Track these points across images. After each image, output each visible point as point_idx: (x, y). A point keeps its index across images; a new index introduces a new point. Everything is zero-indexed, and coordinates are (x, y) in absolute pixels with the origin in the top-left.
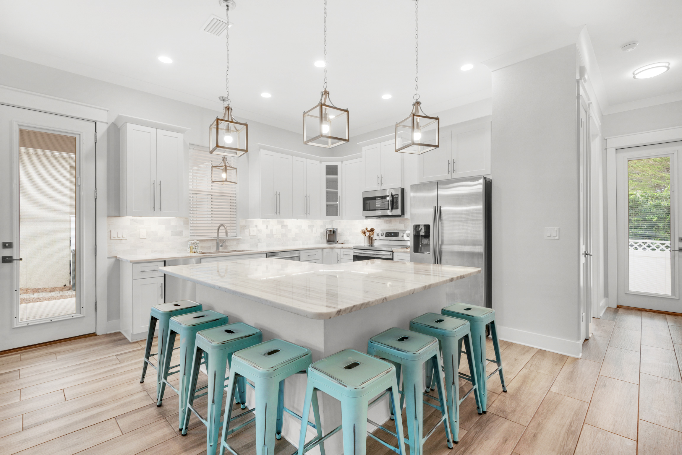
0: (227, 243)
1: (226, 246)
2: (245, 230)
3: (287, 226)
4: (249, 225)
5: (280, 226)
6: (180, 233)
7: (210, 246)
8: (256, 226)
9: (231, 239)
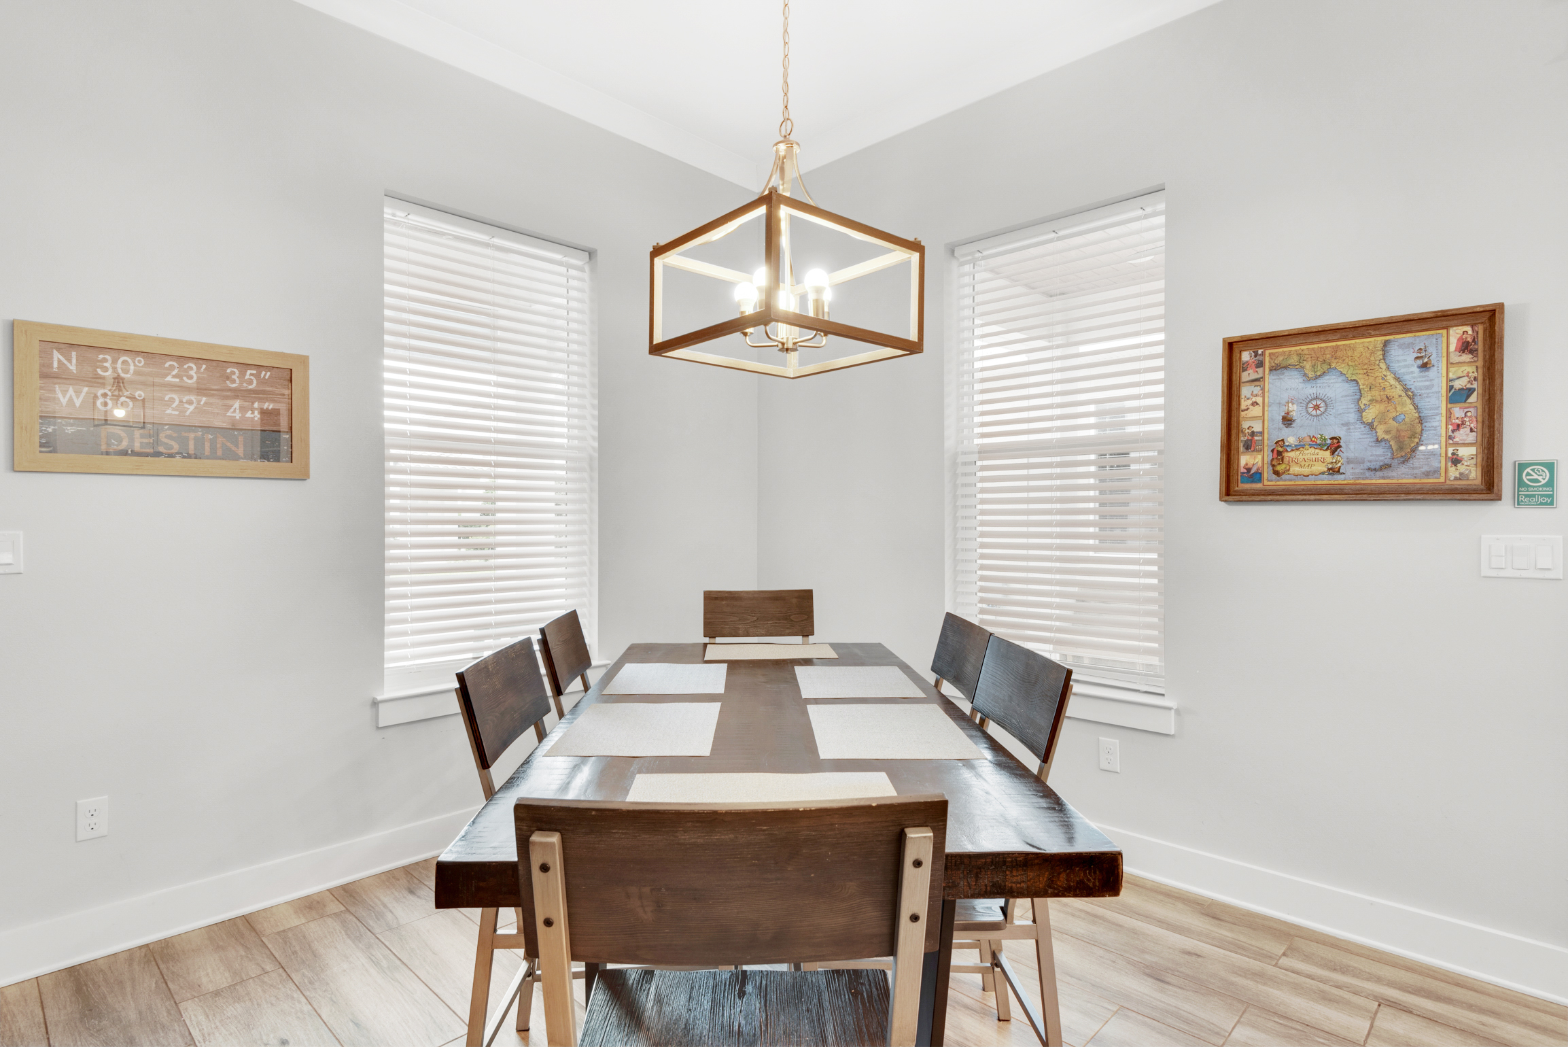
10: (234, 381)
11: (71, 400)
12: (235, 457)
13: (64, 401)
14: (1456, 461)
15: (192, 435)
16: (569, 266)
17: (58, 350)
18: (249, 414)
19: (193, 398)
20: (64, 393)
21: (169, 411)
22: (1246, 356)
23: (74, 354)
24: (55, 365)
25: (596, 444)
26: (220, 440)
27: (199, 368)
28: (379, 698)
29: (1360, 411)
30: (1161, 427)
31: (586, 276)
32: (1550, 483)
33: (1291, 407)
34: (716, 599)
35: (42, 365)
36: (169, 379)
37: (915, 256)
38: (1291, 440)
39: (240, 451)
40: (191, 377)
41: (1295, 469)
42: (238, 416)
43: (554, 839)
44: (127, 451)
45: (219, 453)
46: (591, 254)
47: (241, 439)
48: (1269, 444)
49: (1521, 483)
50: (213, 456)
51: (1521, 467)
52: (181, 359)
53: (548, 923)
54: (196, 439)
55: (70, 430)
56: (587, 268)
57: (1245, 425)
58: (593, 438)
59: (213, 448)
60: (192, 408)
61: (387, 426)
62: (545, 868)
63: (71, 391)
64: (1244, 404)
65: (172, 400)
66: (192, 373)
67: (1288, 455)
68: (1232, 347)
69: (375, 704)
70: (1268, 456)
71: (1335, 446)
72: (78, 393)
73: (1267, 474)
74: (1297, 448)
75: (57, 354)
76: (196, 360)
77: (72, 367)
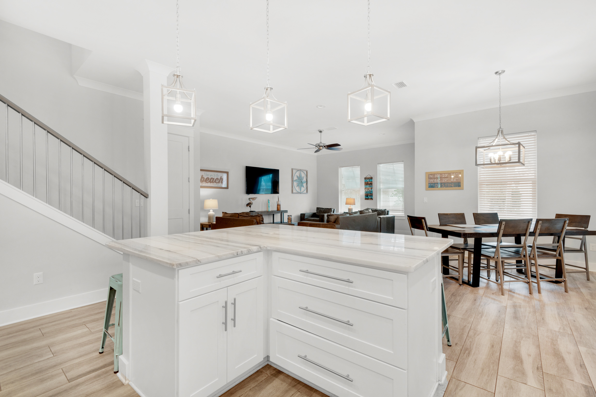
12: (452, 187)
13: (431, 181)
15: (446, 184)
18: (454, 180)
19: (446, 179)
23: (432, 175)
26: (450, 184)
35: (429, 177)
36: (443, 176)
39: (453, 186)
40: (446, 176)
42: (452, 181)
44: (441, 187)
45: (450, 186)
47: (453, 184)
50: (449, 187)
52: (445, 174)
54: (447, 185)
55: (432, 185)
59: (449, 186)
60: (446, 180)
65: (443, 179)
72: (432, 180)
75: (430, 176)
76: (447, 173)
77: (432, 177)
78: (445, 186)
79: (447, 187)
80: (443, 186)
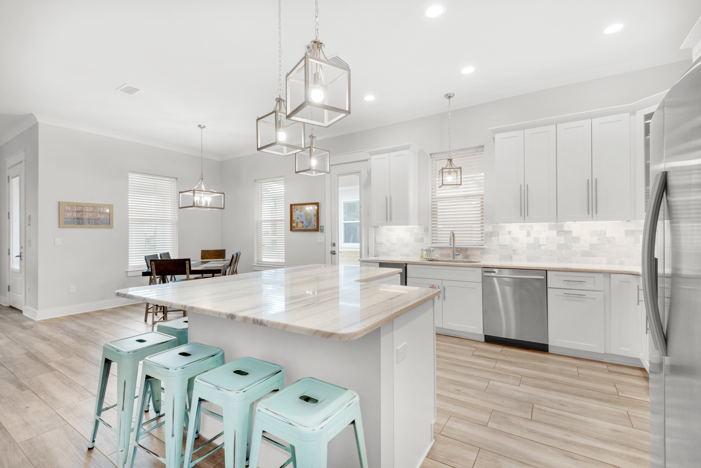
0: (468, 253)
1: (467, 255)
2: (493, 237)
3: (571, 232)
4: (498, 232)
5: (555, 232)
6: (422, 240)
7: (449, 254)
8: (509, 233)
9: (474, 248)
10: (99, 210)
11: (69, 215)
12: (99, 224)
13: (68, 215)
14: (315, 225)
16: (171, 181)
17: (67, 206)
18: (101, 216)
19: (91, 214)
20: (68, 214)
21: (86, 216)
22: (293, 207)
23: (70, 207)
24: (66, 209)
25: (178, 219)
26: (96, 221)
27: (92, 208)
28: (128, 271)
29: (305, 217)
30: (284, 218)
31: (175, 183)
32: (323, 229)
33: (298, 216)
34: (204, 251)
35: (64, 209)
36: (86, 210)
37: (223, 195)
38: (298, 222)
39: (100, 223)
40: (90, 210)
41: (299, 226)
42: (99, 217)
43: (154, 262)
45: (96, 223)
46: (176, 179)
47: (100, 221)
48: (296, 222)
49: (321, 229)
51: (321, 226)
52: (89, 207)
53: (153, 270)
54: (92, 221)
55: (69, 220)
56: (175, 181)
57: (293, 218)
58: (177, 218)
60: (91, 215)
61: (129, 217)
62: (153, 265)
63: (69, 213)
64: (293, 215)
65: (87, 214)
66: (91, 209)
67: (298, 224)
68: (291, 205)
69: (127, 272)
70: (296, 224)
71: (303, 223)
72: (70, 214)
73: (296, 227)
74: (299, 223)
75: (67, 207)
76: (91, 207)
77: (69, 209)
78: (89, 223)
79: (92, 224)
80: (87, 223)
